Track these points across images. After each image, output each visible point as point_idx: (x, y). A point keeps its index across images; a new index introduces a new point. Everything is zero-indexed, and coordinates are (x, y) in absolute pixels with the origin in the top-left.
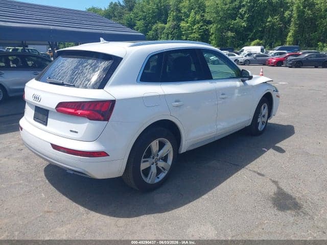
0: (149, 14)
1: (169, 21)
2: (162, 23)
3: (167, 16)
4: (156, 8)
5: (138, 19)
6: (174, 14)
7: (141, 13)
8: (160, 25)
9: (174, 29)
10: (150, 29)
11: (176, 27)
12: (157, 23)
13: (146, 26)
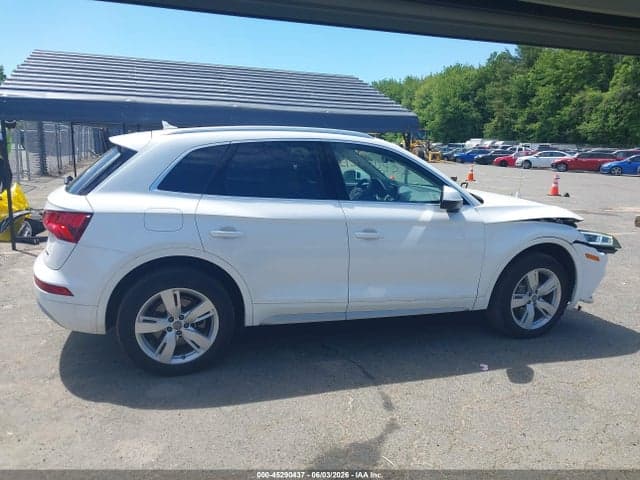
0: (569, 71)
1: (615, 84)
2: (596, 90)
3: (610, 75)
4: (587, 59)
5: (542, 82)
6: (629, 69)
7: (549, 71)
8: (591, 93)
9: (624, 101)
10: (567, 103)
11: (629, 97)
12: (584, 90)
13: (559, 97)
